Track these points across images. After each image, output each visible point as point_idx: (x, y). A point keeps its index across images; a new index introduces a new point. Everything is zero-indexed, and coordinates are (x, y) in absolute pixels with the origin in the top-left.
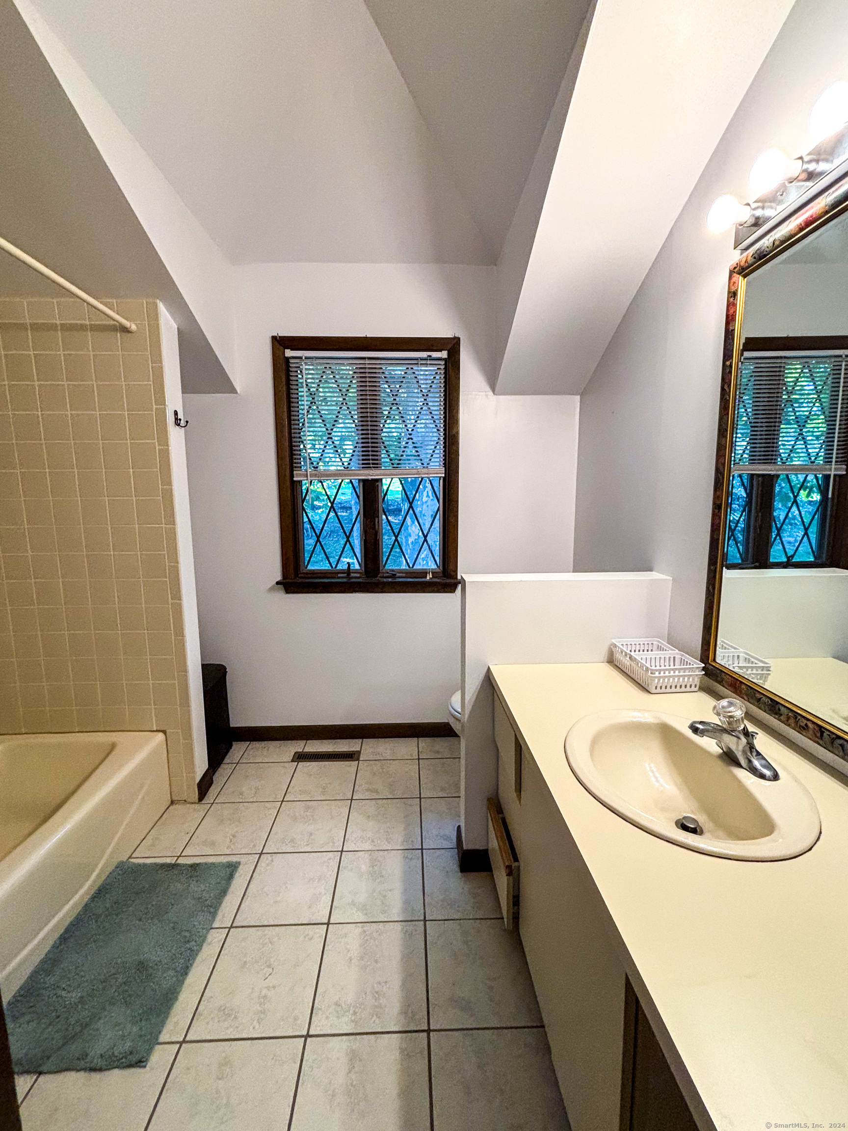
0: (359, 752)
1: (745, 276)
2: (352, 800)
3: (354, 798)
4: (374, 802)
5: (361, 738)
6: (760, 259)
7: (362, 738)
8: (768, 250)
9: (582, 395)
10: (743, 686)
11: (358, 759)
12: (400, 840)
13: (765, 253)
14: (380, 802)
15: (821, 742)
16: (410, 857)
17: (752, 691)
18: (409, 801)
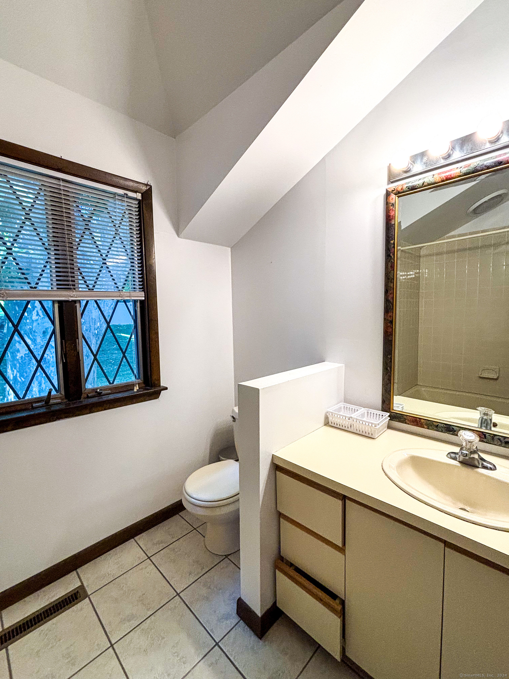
0: (82, 587)
1: (399, 197)
2: (112, 645)
3: (113, 642)
4: (138, 630)
5: (73, 570)
6: (412, 190)
7: (75, 569)
8: (419, 186)
9: (234, 248)
10: (422, 421)
11: (86, 596)
12: (193, 651)
13: (416, 187)
14: (144, 626)
15: (485, 440)
16: (213, 660)
17: (430, 422)
18: (171, 605)
